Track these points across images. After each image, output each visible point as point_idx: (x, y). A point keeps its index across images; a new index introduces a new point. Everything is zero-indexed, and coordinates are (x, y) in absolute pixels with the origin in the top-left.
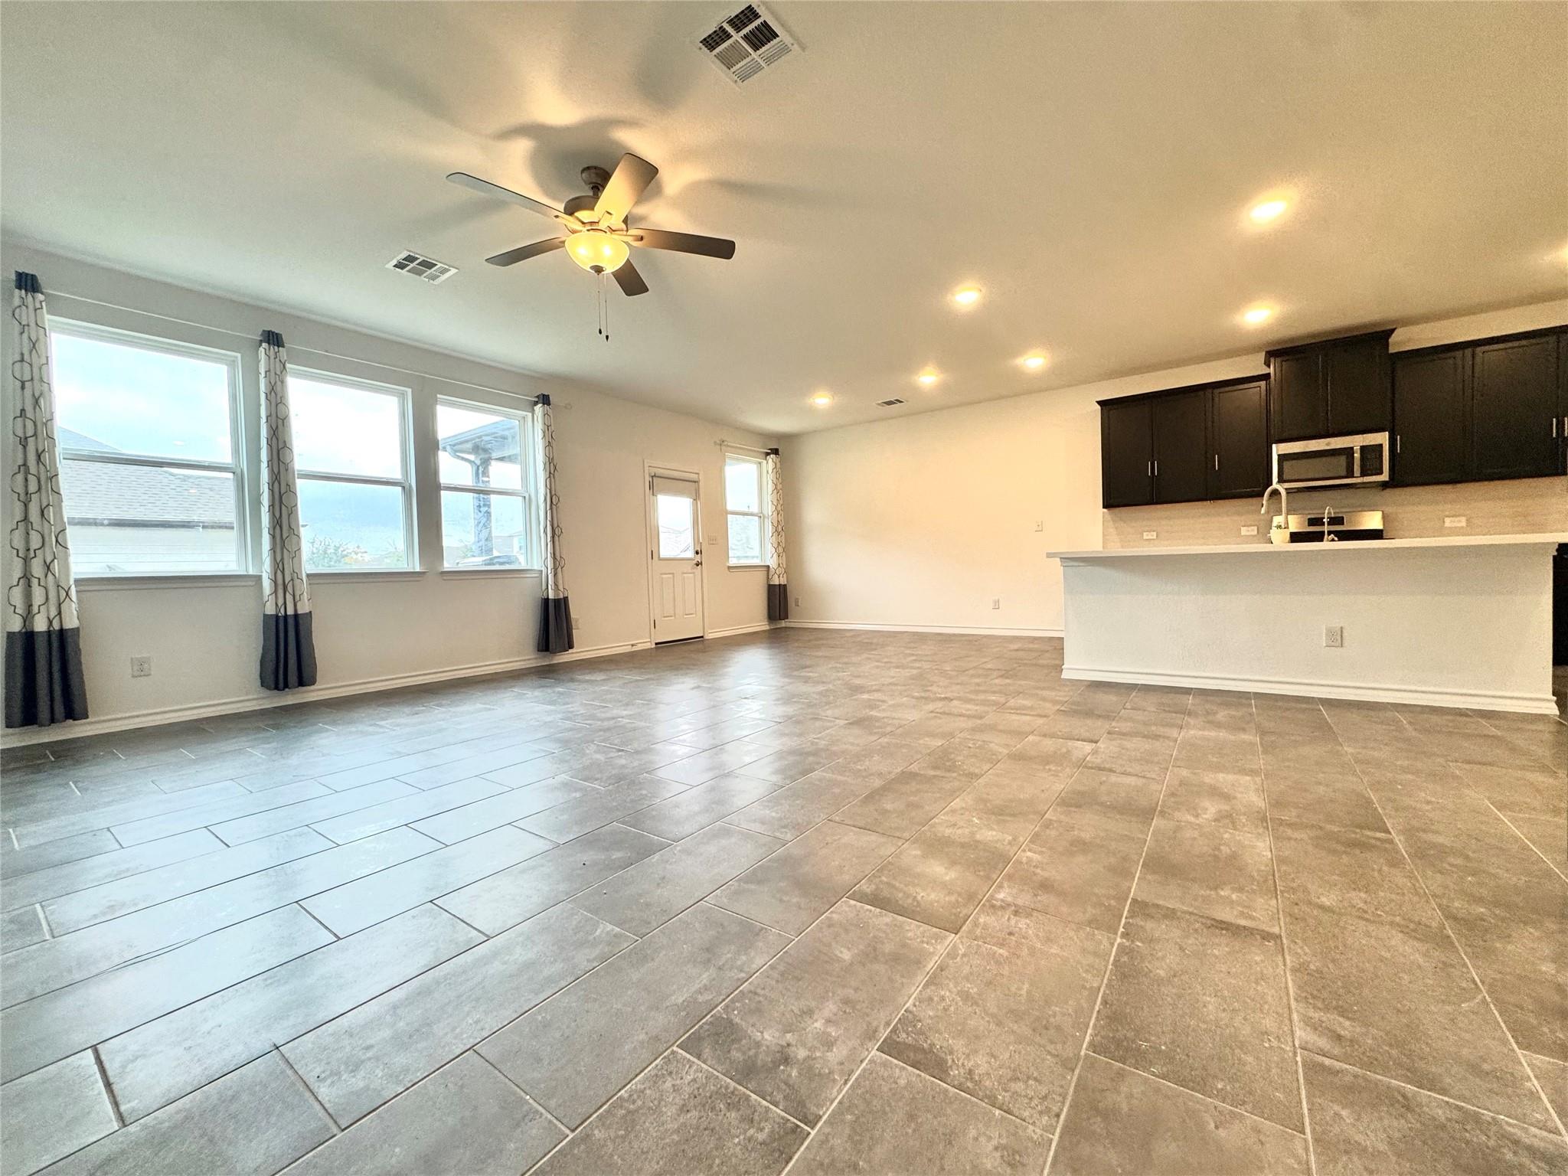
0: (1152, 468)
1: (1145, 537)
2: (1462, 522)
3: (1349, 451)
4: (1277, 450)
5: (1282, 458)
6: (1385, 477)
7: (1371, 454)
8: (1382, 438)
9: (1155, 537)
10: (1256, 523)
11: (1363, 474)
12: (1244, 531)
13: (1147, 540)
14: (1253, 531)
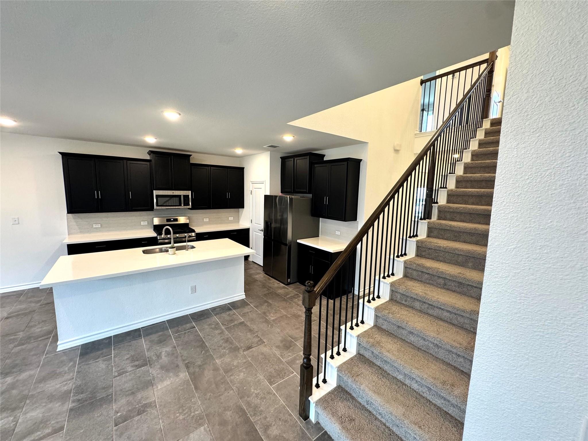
0: (98, 195)
1: (94, 227)
2: (207, 220)
3: (179, 196)
4: (155, 193)
5: (157, 196)
6: (190, 207)
7: (186, 197)
8: (189, 193)
9: (100, 227)
10: (147, 220)
11: (184, 205)
12: (142, 223)
13: (95, 228)
14: (146, 223)
